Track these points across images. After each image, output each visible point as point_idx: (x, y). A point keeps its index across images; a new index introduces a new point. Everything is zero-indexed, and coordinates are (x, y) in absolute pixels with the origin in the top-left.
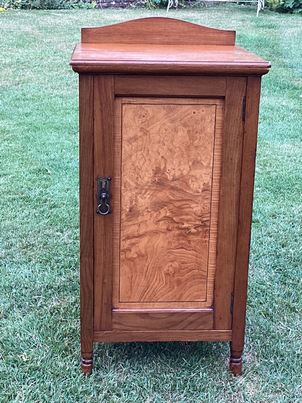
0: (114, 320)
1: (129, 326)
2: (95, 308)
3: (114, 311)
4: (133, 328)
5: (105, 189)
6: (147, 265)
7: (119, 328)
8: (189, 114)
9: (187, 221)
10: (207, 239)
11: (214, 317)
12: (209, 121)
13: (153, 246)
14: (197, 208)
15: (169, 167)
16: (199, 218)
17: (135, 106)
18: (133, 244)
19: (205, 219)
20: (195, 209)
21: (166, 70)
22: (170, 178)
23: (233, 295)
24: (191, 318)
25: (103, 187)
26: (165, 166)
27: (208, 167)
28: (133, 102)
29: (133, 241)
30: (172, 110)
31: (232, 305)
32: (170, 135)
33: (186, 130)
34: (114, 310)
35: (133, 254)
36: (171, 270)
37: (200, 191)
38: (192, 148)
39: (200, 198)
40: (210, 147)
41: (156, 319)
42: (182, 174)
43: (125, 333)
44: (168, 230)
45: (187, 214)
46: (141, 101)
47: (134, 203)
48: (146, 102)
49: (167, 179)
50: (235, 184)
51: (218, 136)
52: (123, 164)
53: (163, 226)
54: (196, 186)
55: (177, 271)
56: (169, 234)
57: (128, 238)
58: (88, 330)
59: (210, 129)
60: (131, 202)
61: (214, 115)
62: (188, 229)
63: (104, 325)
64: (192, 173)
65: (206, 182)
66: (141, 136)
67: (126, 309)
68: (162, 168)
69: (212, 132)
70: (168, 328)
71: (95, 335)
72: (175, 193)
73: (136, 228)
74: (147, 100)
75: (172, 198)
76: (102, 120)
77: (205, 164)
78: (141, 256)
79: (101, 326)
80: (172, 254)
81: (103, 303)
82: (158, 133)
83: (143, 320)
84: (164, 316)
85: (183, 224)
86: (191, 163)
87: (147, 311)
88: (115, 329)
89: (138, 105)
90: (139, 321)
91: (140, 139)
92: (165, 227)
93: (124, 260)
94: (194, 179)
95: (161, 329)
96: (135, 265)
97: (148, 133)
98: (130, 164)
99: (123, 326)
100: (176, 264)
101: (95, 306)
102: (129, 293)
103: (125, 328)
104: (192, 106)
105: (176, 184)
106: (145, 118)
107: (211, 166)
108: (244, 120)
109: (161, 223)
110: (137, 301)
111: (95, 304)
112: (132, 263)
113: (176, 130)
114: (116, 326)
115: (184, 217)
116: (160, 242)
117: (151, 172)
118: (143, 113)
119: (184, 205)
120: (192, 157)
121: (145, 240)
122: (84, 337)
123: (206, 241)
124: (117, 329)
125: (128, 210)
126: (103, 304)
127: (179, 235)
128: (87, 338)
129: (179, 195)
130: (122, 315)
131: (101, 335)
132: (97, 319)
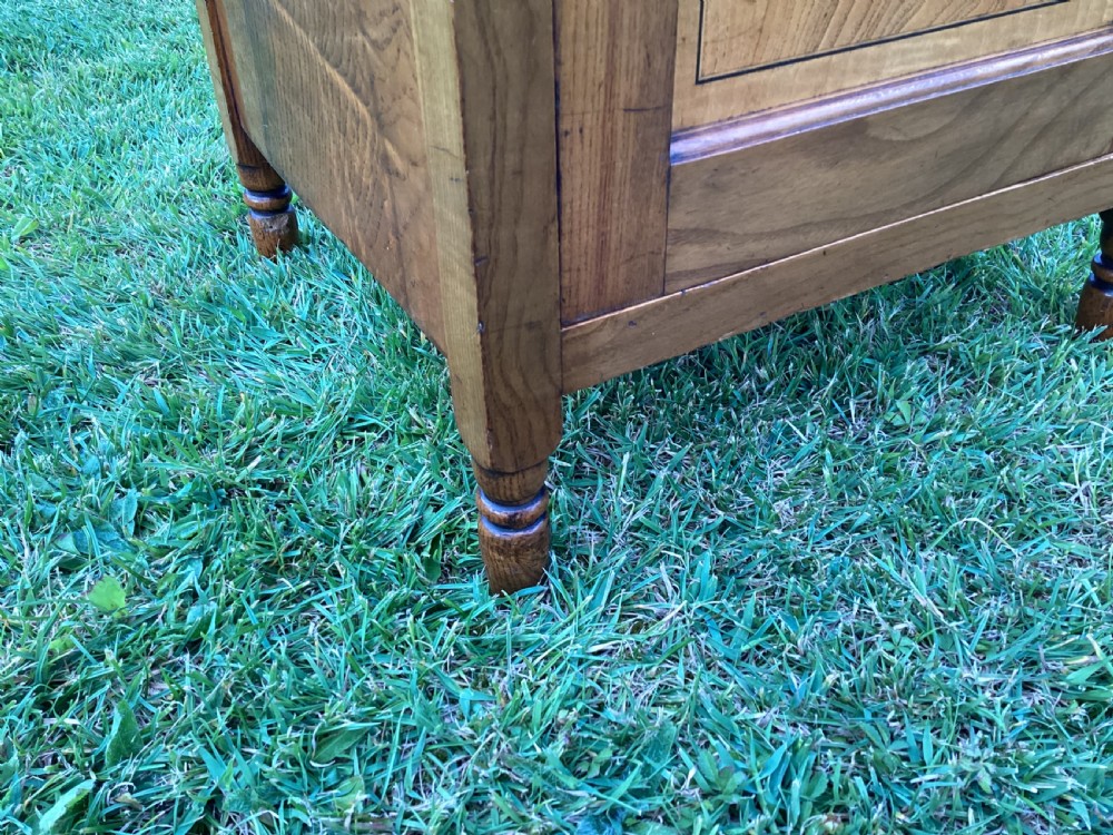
0: (678, 219)
1: (758, 236)
2: (564, 155)
3: (679, 157)
4: (778, 244)
7: (706, 262)
24: (1045, 110)
34: (676, 148)
41: (896, 148)
43: (735, 283)
58: (530, 326)
63: (623, 269)
67: (735, 123)
70: (938, 194)
71: (569, 352)
79: (601, 278)
81: (621, 102)
83: (830, 176)
84: (935, 125)
87: (858, 111)
88: (680, 275)
90: (813, 183)
95: (910, 207)
99: (723, 249)
101: (566, 142)
103: (740, 253)
110: (799, 52)
111: (564, 126)
114: (688, 257)
122: (508, 385)
124: (693, 272)
126: (619, 114)
128: (525, 382)
130: (722, 171)
131: (604, 337)
132: (582, 237)
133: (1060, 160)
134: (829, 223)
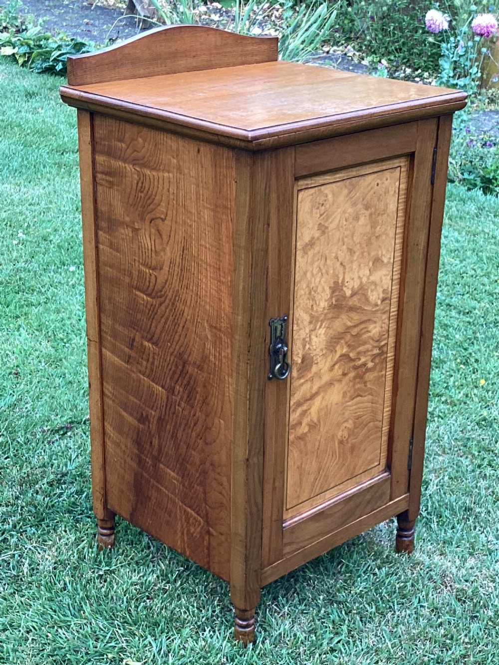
0: (285, 541)
1: (302, 541)
2: (263, 532)
3: (284, 528)
5: (280, 337)
6: (319, 438)
7: (291, 550)
8: (372, 188)
9: (365, 352)
10: (383, 372)
11: (391, 483)
12: (393, 192)
13: (327, 406)
14: (375, 330)
15: (347, 279)
16: (376, 344)
17: (312, 191)
18: (304, 413)
19: (383, 343)
20: (374, 331)
21: (362, 125)
22: (348, 293)
23: (411, 443)
24: (368, 497)
25: (278, 334)
26: (344, 278)
27: (388, 263)
28: (312, 184)
29: (305, 407)
30: (354, 186)
31: (410, 457)
32: (351, 226)
33: (367, 213)
34: (284, 525)
35: (304, 429)
36: (346, 434)
37: (379, 302)
38: (373, 240)
39: (379, 315)
40: (392, 234)
41: (331, 515)
42: (361, 283)
43: (298, 553)
44: (344, 374)
45: (365, 343)
46: (320, 180)
47: (308, 346)
48: (326, 182)
49: (345, 297)
50: (419, 280)
51: (401, 214)
52: (296, 288)
53: (338, 371)
54: (375, 296)
55: (352, 433)
56: (345, 380)
57: (299, 404)
58: (255, 571)
59: (392, 207)
60: (304, 347)
61: (397, 184)
62: (364, 364)
63: (274, 555)
64: (372, 278)
65: (385, 287)
66: (318, 238)
67: (295, 517)
68: (340, 282)
69: (395, 209)
70: (344, 523)
71: (262, 576)
72: (353, 314)
73: (309, 385)
74: (328, 178)
75: (349, 324)
76: (279, 223)
77: (385, 260)
78: (313, 426)
79: (269, 558)
80: (347, 410)
81: (273, 520)
82: (338, 228)
83: (317, 524)
84: (340, 508)
85: (360, 359)
86: (371, 264)
87: (321, 509)
88: (286, 554)
89: (316, 188)
90: (313, 527)
91: (317, 243)
92: (340, 372)
93: (293, 443)
94: (373, 287)
95: (337, 528)
96: (305, 445)
97: (326, 231)
98: (304, 286)
99: (295, 546)
100: (350, 424)
101: (263, 530)
102: (298, 490)
103: (298, 546)
104: (376, 175)
105: (355, 301)
106: (323, 208)
107: (392, 260)
108: (432, 183)
109: (336, 367)
110: (307, 498)
111: (263, 527)
112: (302, 443)
113: (357, 218)
114: (287, 549)
115: (361, 349)
116: (334, 396)
117: (328, 291)
118: (321, 199)
119: (362, 329)
120: (373, 254)
121: (317, 401)
123: (382, 375)
124: (288, 553)
125: (299, 361)
126: (273, 522)
127: (355, 378)
128: (253, 586)
129: (356, 317)
130: (294, 529)
131: (269, 572)
132: (266, 549)
133: (376, 507)
134: (318, 535)
